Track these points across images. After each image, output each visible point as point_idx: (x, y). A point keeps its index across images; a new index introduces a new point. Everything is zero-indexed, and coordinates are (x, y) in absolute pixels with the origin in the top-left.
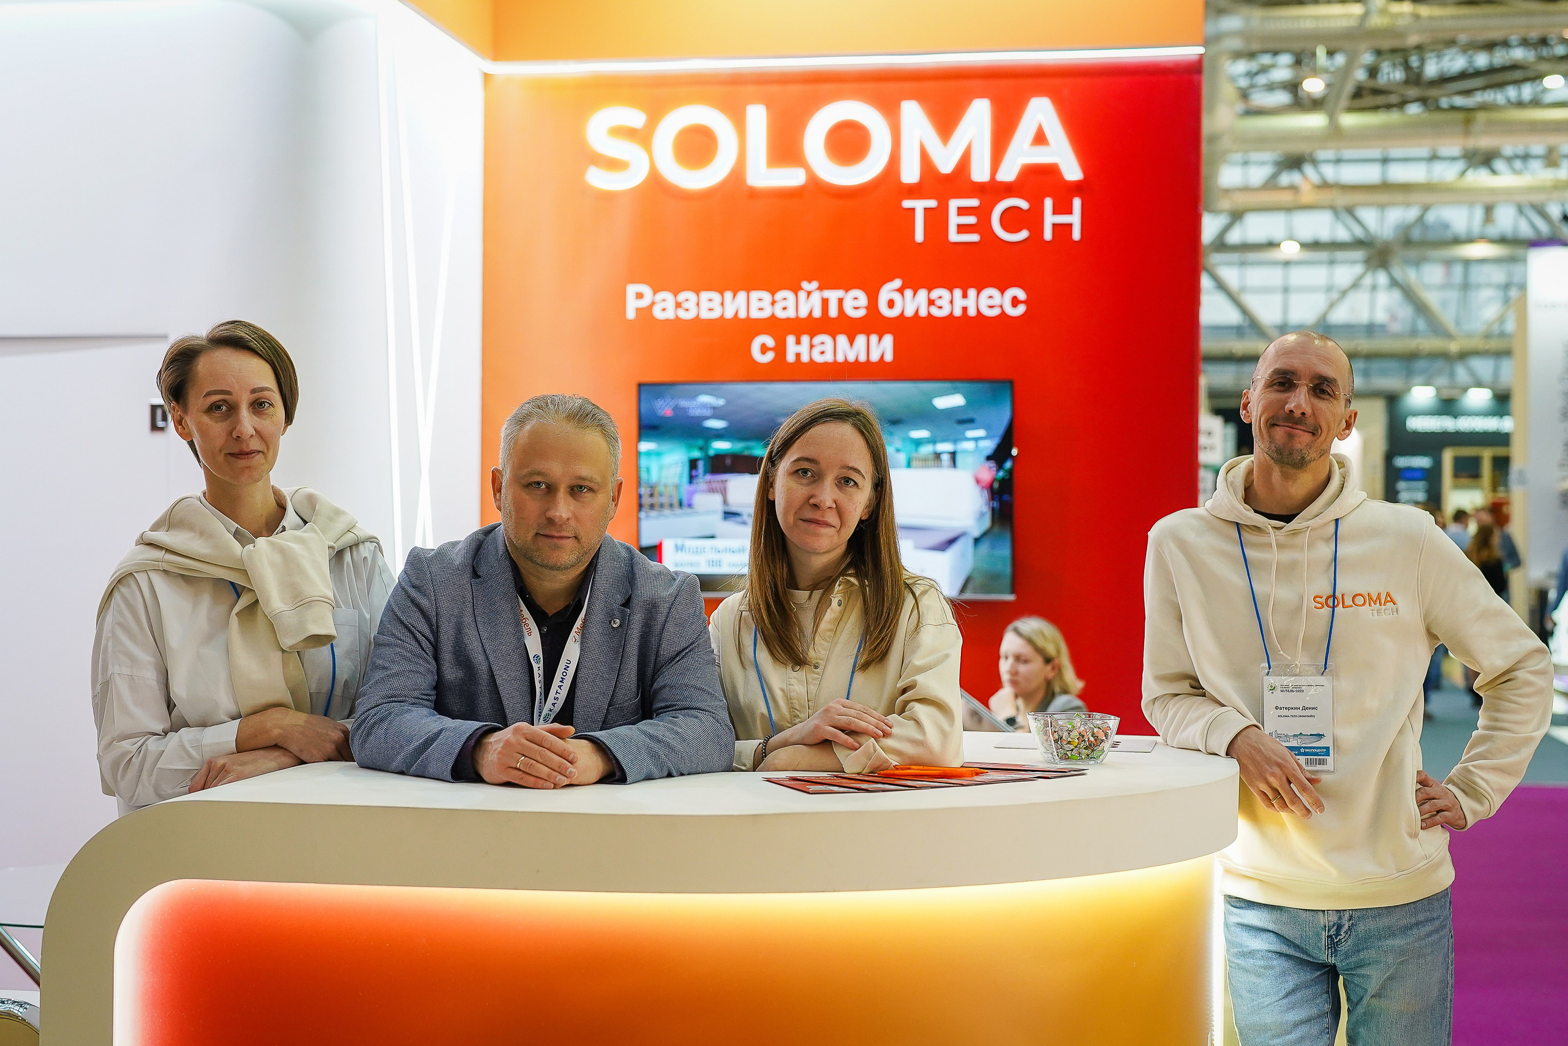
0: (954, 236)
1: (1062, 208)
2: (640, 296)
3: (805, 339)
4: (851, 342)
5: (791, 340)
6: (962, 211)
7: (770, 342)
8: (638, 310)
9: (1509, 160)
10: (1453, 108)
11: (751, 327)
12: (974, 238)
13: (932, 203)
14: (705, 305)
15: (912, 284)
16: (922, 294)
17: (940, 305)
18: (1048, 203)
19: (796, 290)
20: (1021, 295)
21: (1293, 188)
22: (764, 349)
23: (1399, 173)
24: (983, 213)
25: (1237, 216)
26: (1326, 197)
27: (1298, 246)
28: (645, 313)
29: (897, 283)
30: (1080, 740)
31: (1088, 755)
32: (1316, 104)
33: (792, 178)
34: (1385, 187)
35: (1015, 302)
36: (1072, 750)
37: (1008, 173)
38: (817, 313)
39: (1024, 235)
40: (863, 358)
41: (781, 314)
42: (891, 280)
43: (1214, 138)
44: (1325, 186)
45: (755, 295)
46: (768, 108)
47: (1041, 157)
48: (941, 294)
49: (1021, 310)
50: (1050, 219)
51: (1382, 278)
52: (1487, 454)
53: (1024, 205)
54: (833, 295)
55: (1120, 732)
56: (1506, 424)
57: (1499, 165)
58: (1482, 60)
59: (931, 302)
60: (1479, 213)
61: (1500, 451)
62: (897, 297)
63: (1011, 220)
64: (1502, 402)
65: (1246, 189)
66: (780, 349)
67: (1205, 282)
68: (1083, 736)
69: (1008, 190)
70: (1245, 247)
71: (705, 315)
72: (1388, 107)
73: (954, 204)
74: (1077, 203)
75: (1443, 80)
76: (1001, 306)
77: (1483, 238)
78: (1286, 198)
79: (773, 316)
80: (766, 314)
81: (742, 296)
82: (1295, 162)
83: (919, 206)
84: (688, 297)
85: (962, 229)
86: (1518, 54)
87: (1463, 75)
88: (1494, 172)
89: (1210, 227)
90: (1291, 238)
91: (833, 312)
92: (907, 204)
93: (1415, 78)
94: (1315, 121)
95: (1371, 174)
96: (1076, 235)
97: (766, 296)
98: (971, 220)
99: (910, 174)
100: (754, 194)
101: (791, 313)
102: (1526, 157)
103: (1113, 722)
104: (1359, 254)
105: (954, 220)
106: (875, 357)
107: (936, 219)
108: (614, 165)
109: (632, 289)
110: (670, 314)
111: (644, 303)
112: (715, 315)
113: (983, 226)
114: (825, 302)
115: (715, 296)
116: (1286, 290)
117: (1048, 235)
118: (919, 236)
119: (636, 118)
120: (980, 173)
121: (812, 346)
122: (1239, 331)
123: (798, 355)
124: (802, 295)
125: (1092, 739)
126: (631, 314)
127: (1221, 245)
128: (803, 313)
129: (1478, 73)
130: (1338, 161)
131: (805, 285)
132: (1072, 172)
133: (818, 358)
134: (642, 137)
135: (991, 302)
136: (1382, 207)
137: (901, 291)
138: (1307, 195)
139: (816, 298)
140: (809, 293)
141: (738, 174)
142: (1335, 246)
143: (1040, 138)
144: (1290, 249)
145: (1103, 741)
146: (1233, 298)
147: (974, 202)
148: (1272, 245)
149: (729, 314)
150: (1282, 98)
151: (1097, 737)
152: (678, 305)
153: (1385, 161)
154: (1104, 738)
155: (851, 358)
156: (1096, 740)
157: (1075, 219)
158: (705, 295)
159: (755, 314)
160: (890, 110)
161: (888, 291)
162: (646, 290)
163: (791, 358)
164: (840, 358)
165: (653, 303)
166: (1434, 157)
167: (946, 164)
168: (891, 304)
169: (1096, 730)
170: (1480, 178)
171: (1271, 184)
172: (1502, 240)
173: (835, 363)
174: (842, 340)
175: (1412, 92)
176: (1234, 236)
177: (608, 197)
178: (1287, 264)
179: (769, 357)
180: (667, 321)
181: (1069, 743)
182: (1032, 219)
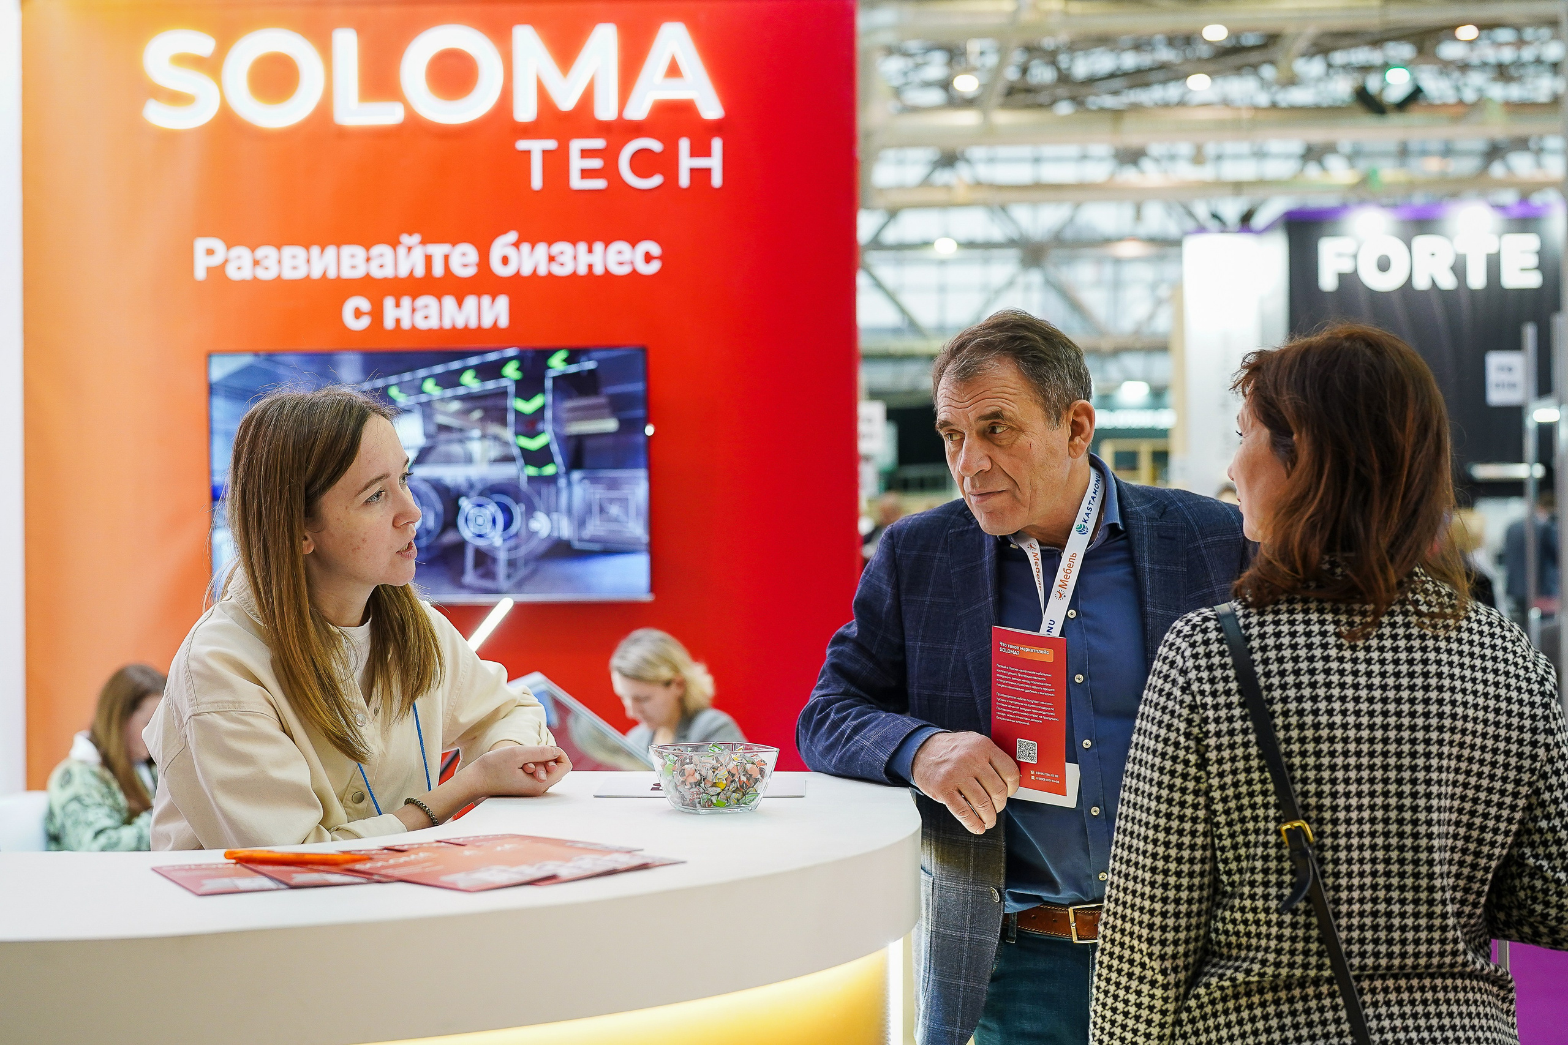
0: (577, 182)
1: (701, 149)
2: (210, 252)
3: (406, 301)
4: (460, 303)
5: (389, 303)
6: (586, 153)
7: (364, 304)
8: (209, 270)
9: (1157, 160)
10: (1102, 110)
11: (344, 288)
12: (600, 184)
13: (551, 144)
14: (287, 262)
15: (530, 237)
16: (542, 249)
17: (561, 262)
18: (684, 145)
19: (395, 244)
20: (654, 249)
21: (948, 187)
22: (358, 314)
23: (1052, 173)
24: (610, 155)
25: (893, 213)
26: (981, 195)
27: (955, 245)
28: (218, 273)
29: (512, 236)
30: (729, 781)
31: (738, 800)
32: (968, 103)
33: (388, 115)
34: (1038, 186)
35: (648, 258)
36: (718, 794)
37: (638, 110)
38: (420, 272)
39: (656, 181)
40: (473, 324)
41: (377, 273)
42: (505, 232)
43: (868, 135)
44: (978, 184)
45: (347, 250)
46: (360, 32)
47: (675, 92)
48: (562, 248)
49: (654, 267)
50: (687, 163)
51: (1035, 277)
52: (1145, 449)
53: (655, 146)
54: (438, 251)
55: (778, 768)
56: (1163, 419)
57: (1147, 164)
58: (1130, 61)
59: (552, 259)
60: (1128, 211)
61: (1159, 444)
62: (512, 253)
63: (643, 163)
64: (1158, 396)
65: (901, 188)
66: (377, 314)
67: (862, 280)
68: (733, 775)
69: (636, 129)
70: (901, 247)
71: (288, 274)
72: (1040, 106)
73: (577, 146)
74: (717, 145)
75: (1091, 81)
76: (632, 263)
77: (1134, 238)
78: (939, 196)
79: (368, 276)
80: (359, 273)
81: (331, 251)
82: (949, 160)
83: (536, 148)
84: (267, 252)
85: (586, 174)
86: (1165, 54)
87: (1112, 76)
88: (1142, 172)
89: (866, 225)
90: (947, 235)
91: (438, 271)
92: (522, 145)
93: (1064, 78)
94: (967, 118)
95: (1022, 174)
96: (717, 180)
97: (359, 251)
98: (596, 163)
99: (525, 111)
100: (343, 133)
101: (388, 272)
102: (1172, 158)
103: (770, 755)
104: (1013, 253)
105: (577, 164)
106: (487, 323)
107: (556, 163)
108: (177, 98)
109: (201, 245)
110: (246, 274)
111: (216, 261)
112: (300, 274)
113: (610, 171)
114: (428, 259)
115: (300, 251)
116: (942, 289)
117: (684, 180)
118: (537, 181)
119: (203, 44)
120: (606, 110)
121: (414, 310)
122: (896, 331)
123: (398, 321)
124: (402, 251)
125: (744, 779)
126: (200, 274)
127: (876, 244)
128: (403, 272)
129: (1126, 74)
130: (991, 160)
131: (406, 239)
132: (711, 109)
133: (422, 324)
134: (212, 66)
135: (622, 258)
136: (1035, 204)
137: (516, 245)
138: (961, 194)
139: (418, 254)
140: (410, 249)
141: (324, 110)
142: (988, 245)
143: (674, 70)
144: (945, 248)
145: (757, 781)
146: (891, 296)
147: (599, 143)
148: (927, 244)
149: (316, 274)
150: (935, 96)
151: (751, 775)
152: (256, 263)
153: (1037, 160)
154: (759, 776)
155: (460, 324)
156: (748, 779)
157: (715, 163)
158: (288, 251)
159: (347, 273)
160: (500, 35)
161: (502, 245)
162: (217, 244)
163: (389, 323)
164: (447, 324)
165: (226, 261)
166: (1084, 157)
167: (566, 102)
168: (505, 260)
169: (749, 766)
170: (1130, 176)
171: (926, 183)
172: (1152, 240)
173: (441, 330)
174: (449, 302)
175: (1062, 91)
176: (891, 235)
177: (170, 138)
178: (943, 263)
179: (364, 323)
180: (243, 282)
181: (714, 785)
182: (666, 163)
